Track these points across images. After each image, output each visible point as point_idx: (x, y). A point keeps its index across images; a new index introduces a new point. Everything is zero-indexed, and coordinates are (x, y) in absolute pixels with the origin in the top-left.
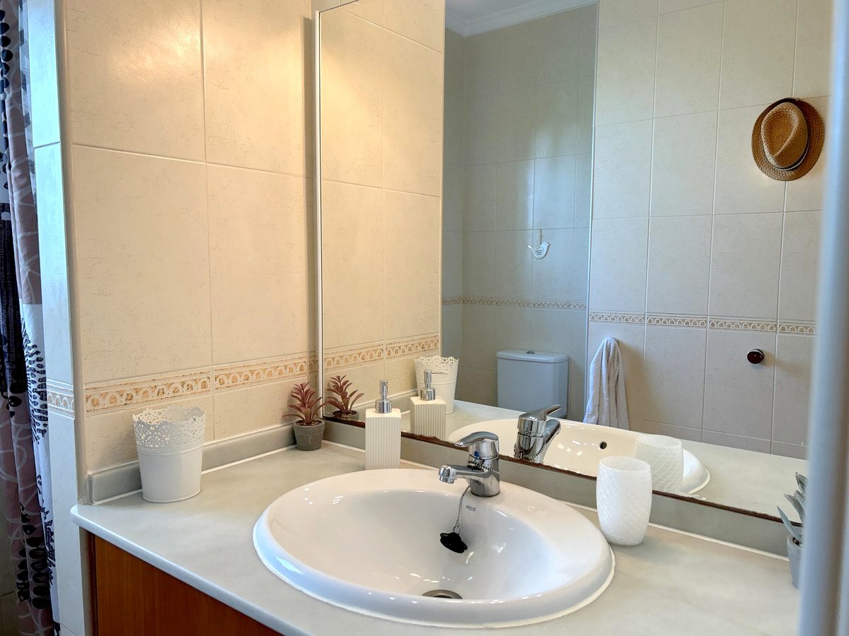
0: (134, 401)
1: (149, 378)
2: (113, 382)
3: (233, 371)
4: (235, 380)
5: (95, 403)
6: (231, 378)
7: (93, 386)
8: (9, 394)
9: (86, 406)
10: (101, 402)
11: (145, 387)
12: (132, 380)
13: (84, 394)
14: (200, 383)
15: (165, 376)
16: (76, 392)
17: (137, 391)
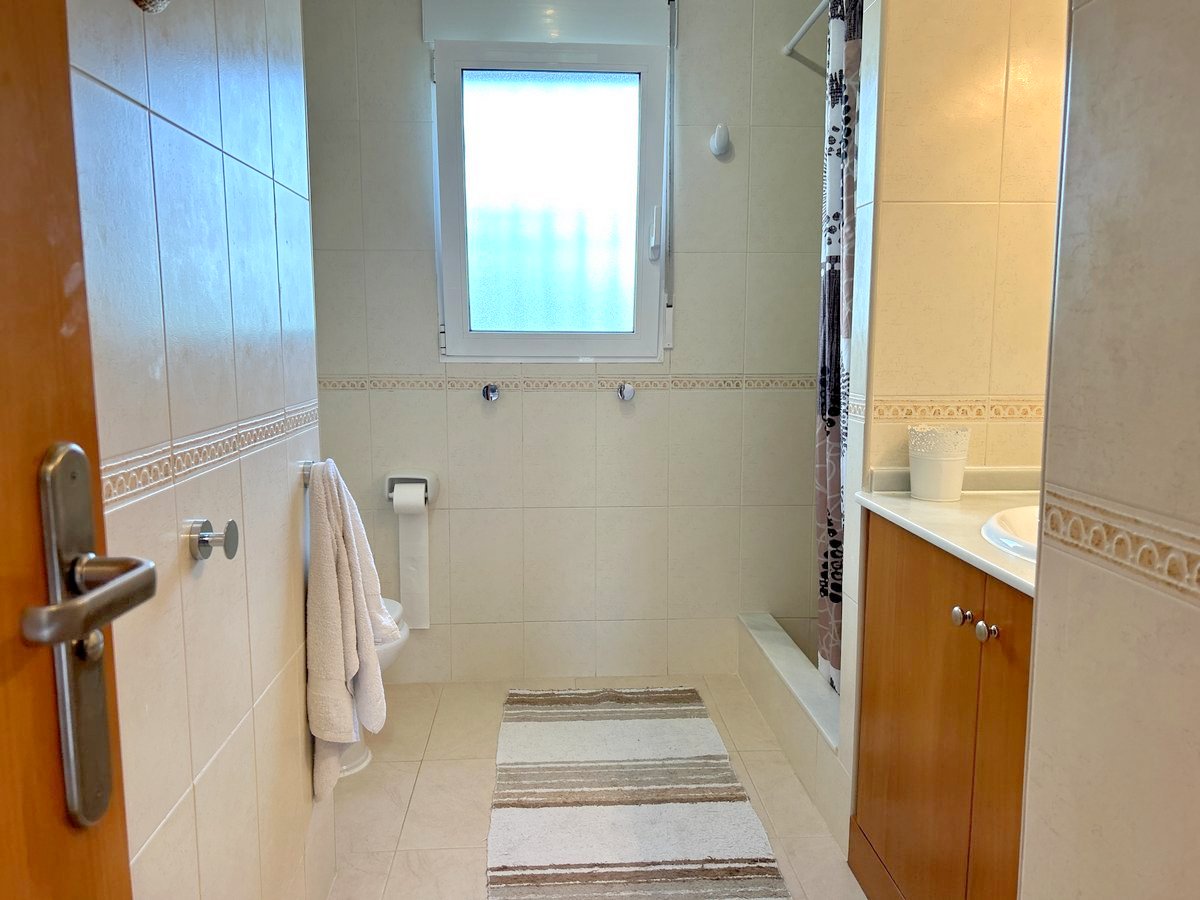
0: (912, 416)
1: (929, 399)
2: (896, 398)
3: (1010, 404)
4: (1012, 412)
5: (881, 413)
6: (1008, 410)
7: (881, 398)
8: (827, 416)
9: (874, 414)
10: (886, 413)
11: (923, 406)
12: (913, 398)
13: (873, 404)
14: (975, 410)
15: (942, 398)
16: (867, 401)
17: (916, 408)
